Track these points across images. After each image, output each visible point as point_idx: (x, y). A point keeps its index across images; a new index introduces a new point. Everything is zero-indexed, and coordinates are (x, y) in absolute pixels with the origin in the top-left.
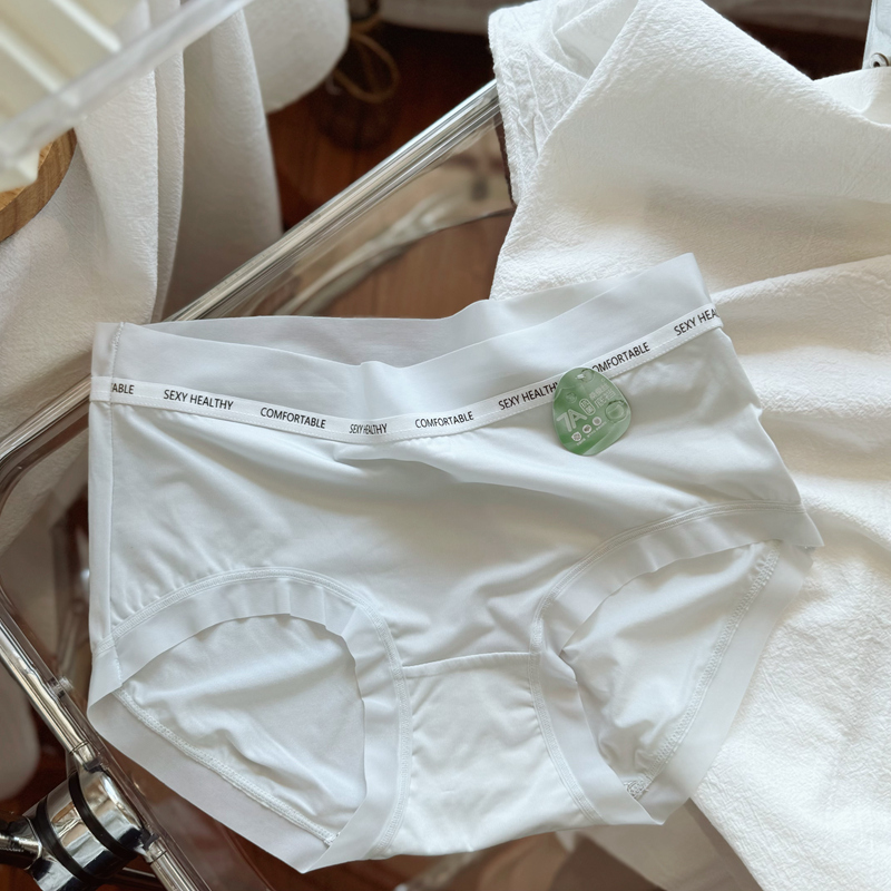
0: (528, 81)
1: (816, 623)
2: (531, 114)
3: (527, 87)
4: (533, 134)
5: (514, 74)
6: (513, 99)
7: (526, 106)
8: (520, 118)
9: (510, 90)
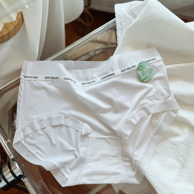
1: (177, 141)
2: (122, 26)
3: (122, 20)
4: (123, 30)
5: (120, 17)
6: (119, 22)
7: (121, 24)
8: (120, 26)
9: (118, 20)
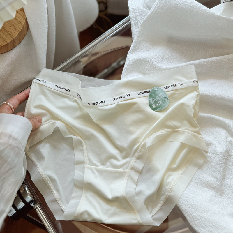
0: (137, 12)
2: (137, 20)
3: (137, 14)
4: (138, 25)
5: (134, 11)
7: (136, 18)
8: (135, 21)
9: (133, 15)
